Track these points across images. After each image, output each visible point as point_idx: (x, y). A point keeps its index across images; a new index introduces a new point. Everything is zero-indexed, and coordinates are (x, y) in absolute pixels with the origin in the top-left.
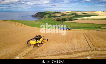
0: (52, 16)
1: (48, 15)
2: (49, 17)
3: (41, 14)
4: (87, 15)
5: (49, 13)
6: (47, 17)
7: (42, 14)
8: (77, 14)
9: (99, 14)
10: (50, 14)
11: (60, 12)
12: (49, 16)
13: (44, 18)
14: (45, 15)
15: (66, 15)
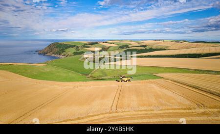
0: (81, 51)
1: (73, 50)
2: (75, 54)
3: (57, 48)
4: (148, 48)
5: (74, 46)
6: (70, 54)
7: (60, 48)
8: (130, 46)
9: (168, 47)
10: (78, 47)
11: (97, 43)
12: (75, 51)
13: (64, 55)
14: (66, 48)
15: (110, 49)
